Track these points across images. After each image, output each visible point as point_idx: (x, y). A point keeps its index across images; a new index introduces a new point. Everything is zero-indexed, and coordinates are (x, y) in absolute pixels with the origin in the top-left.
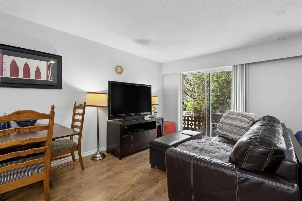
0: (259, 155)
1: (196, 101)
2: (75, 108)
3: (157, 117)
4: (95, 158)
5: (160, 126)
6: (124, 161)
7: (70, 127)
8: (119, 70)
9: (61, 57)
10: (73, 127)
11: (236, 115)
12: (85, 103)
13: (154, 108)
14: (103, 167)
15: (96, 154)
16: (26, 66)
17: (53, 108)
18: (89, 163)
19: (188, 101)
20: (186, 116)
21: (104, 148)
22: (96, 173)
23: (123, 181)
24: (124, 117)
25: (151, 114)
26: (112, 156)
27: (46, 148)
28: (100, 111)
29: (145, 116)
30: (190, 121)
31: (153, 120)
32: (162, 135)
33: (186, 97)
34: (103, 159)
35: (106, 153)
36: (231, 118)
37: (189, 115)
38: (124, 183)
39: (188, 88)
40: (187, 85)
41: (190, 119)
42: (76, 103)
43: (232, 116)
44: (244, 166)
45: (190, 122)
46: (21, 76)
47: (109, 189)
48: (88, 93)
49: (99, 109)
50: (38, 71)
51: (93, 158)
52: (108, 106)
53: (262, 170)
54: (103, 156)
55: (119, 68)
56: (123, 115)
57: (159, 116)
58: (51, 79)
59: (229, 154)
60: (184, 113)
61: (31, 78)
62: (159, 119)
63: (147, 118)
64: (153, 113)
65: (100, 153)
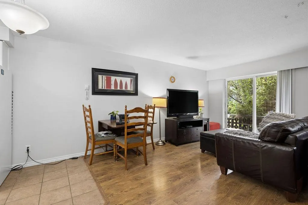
0: (274, 132)
1: (241, 105)
3: (203, 117)
5: (206, 125)
8: (172, 80)
9: (137, 74)
11: (277, 115)
12: (155, 105)
13: (201, 110)
15: (159, 141)
16: (121, 82)
19: (233, 105)
20: (230, 119)
21: (163, 139)
24: (177, 116)
25: (198, 115)
29: (194, 116)
30: (234, 123)
31: (200, 119)
32: (208, 130)
33: (230, 100)
35: (165, 142)
36: (272, 118)
37: (233, 117)
39: (233, 91)
40: (231, 88)
41: (235, 121)
43: (272, 116)
44: (266, 139)
45: (234, 125)
46: (113, 88)
48: (153, 98)
50: (126, 84)
52: (167, 107)
53: (276, 140)
54: (164, 144)
55: (173, 78)
56: (177, 114)
57: (205, 116)
58: (132, 89)
59: (258, 136)
60: (229, 116)
61: (124, 89)
62: (205, 119)
63: (195, 118)
64: (199, 114)
65: (162, 141)
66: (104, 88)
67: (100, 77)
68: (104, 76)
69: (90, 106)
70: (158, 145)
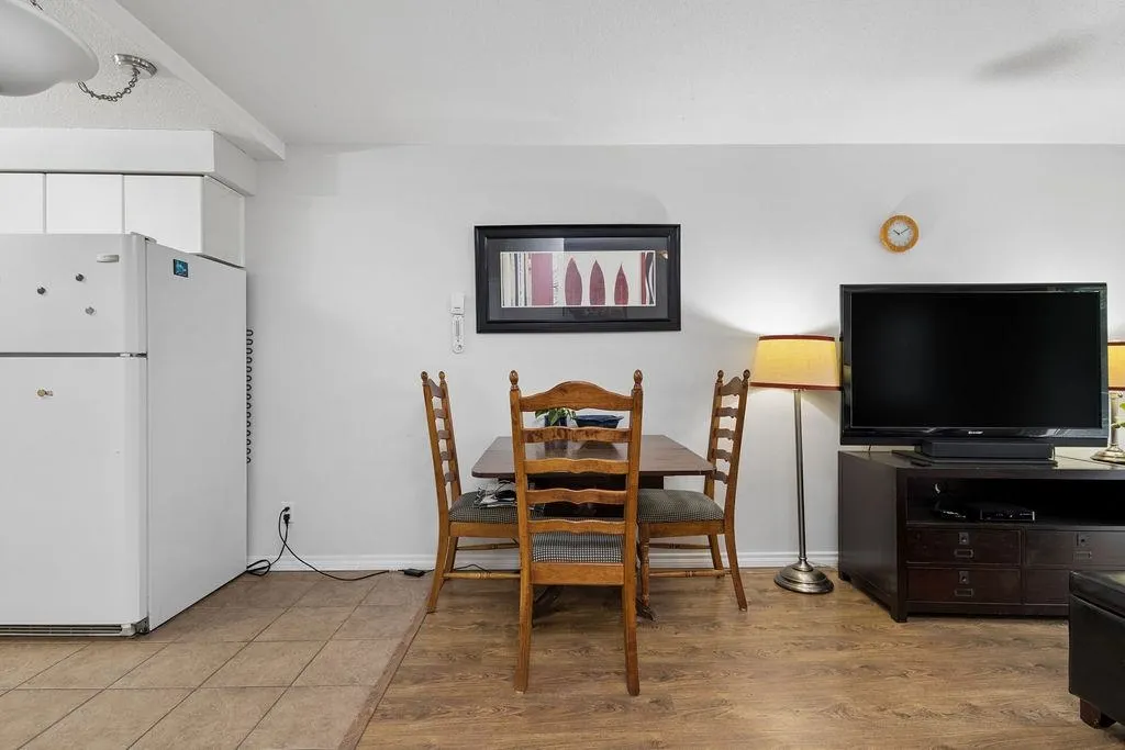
2: (720, 391)
4: (789, 581)
6: (915, 633)
7: (703, 454)
8: (899, 232)
9: (678, 229)
10: (713, 454)
12: (747, 374)
14: (816, 625)
15: (795, 568)
16: (597, 273)
17: (638, 379)
18: (765, 591)
21: (825, 556)
22: (787, 633)
23: (896, 711)
24: (920, 442)
26: (859, 596)
27: (626, 496)
28: (808, 405)
29: (1059, 451)
34: (819, 597)
35: (834, 578)
38: (900, 722)
42: (720, 374)
47: (828, 711)
48: (764, 338)
49: (803, 401)
50: (621, 282)
51: (785, 581)
52: (841, 388)
54: (823, 583)
55: (899, 227)
56: (929, 429)
58: (651, 302)
61: (606, 305)
63: (1072, 458)
65: (810, 570)
66: (522, 305)
67: (506, 258)
68: (522, 253)
69: (442, 375)
70: (788, 589)
